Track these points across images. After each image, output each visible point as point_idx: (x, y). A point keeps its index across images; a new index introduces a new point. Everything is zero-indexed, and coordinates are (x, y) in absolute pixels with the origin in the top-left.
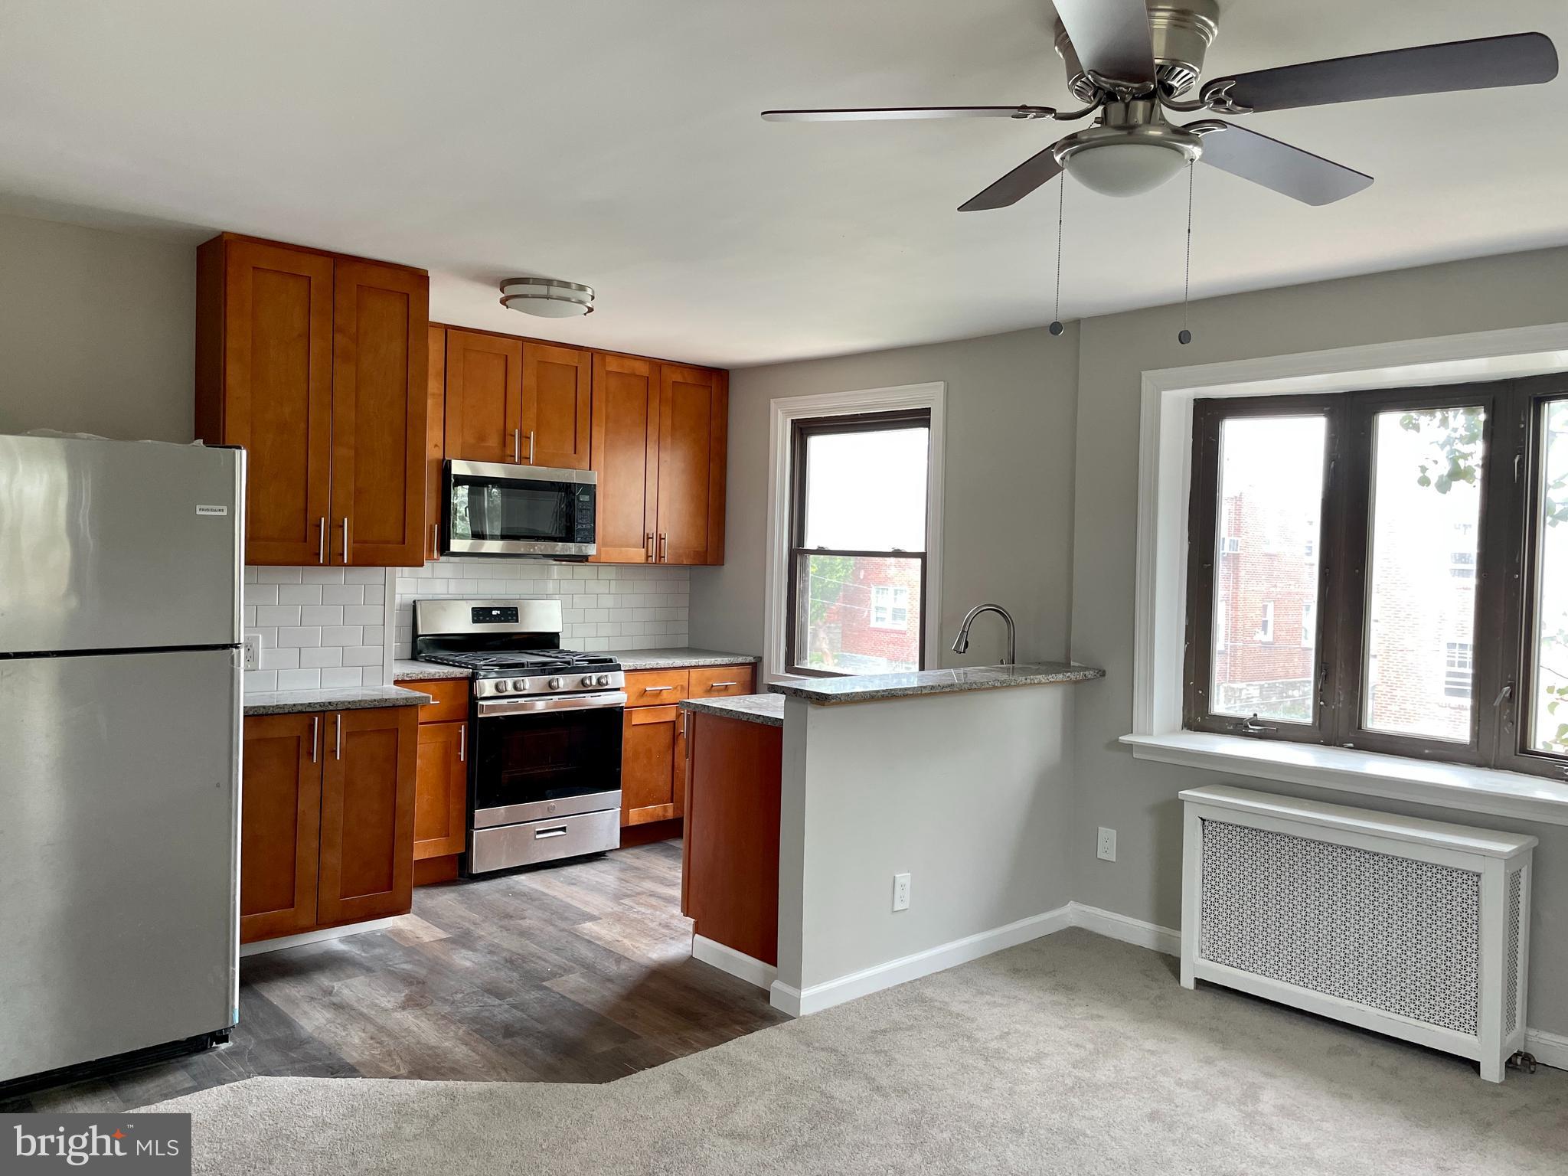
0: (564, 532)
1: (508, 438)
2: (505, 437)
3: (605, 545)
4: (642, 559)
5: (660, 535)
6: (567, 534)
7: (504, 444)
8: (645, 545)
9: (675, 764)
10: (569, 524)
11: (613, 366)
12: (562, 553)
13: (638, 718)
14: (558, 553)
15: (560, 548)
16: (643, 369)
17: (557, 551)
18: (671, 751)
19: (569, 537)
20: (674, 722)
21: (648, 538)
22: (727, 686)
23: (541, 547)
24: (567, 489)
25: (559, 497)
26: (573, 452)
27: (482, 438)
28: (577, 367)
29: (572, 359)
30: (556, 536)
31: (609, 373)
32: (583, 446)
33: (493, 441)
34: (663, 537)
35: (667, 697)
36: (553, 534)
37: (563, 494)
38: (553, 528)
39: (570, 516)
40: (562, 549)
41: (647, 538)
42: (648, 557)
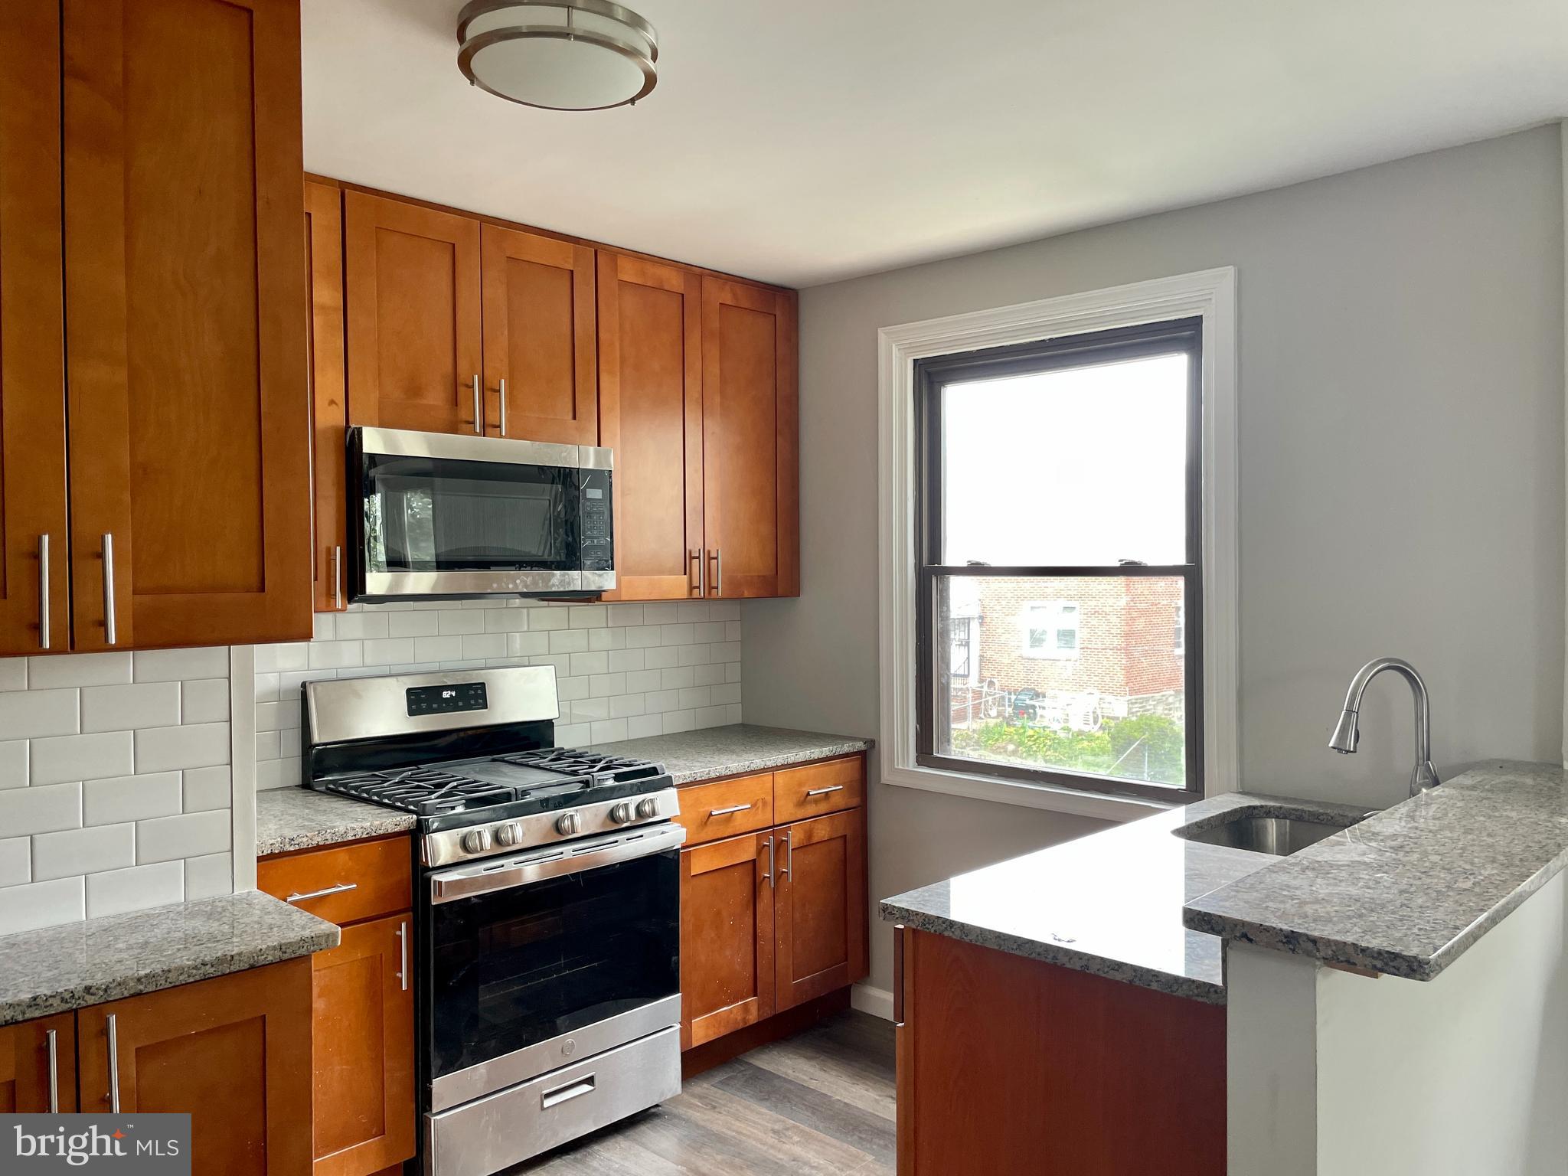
0: (563, 553)
1: (462, 390)
2: (456, 389)
3: (627, 571)
4: (683, 593)
5: (709, 552)
6: (568, 555)
7: (455, 402)
8: (686, 570)
9: (758, 931)
10: (570, 539)
11: (628, 272)
12: (562, 589)
13: (699, 864)
14: (554, 589)
15: (558, 580)
16: (675, 282)
17: (554, 585)
18: (750, 913)
19: (571, 560)
20: (754, 861)
21: (692, 558)
22: (827, 793)
23: (525, 580)
24: (566, 478)
25: (554, 493)
26: (571, 415)
27: (414, 389)
28: (572, 272)
29: (564, 258)
30: (551, 559)
31: (623, 284)
32: (588, 408)
33: (435, 397)
34: (713, 555)
35: (741, 824)
36: (546, 557)
37: (560, 486)
38: (545, 547)
39: (572, 524)
40: (562, 582)
41: (688, 557)
42: (691, 588)
